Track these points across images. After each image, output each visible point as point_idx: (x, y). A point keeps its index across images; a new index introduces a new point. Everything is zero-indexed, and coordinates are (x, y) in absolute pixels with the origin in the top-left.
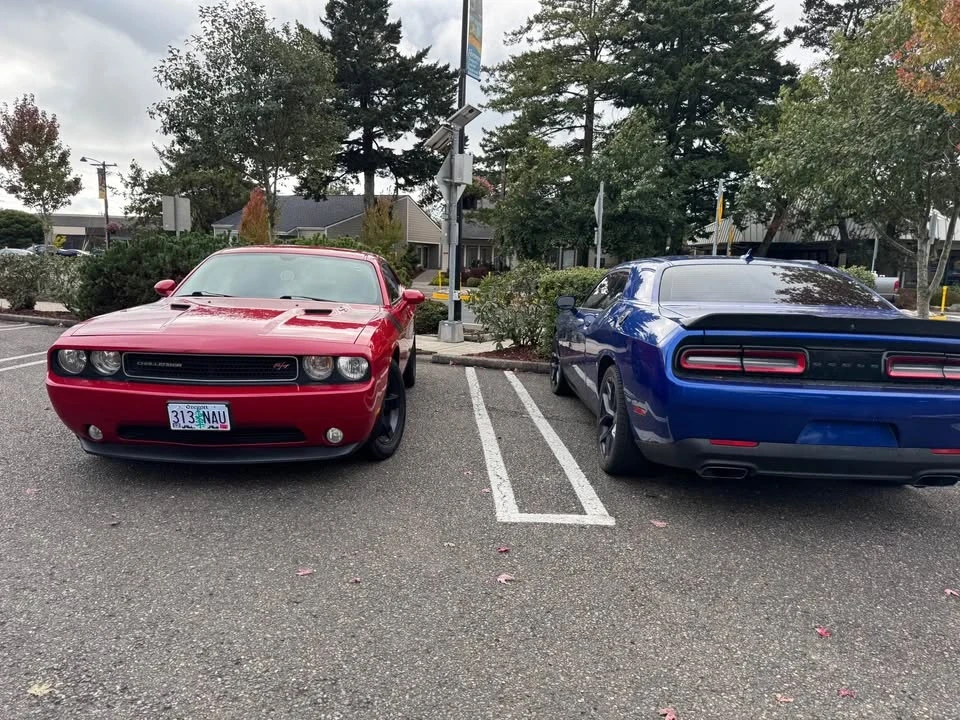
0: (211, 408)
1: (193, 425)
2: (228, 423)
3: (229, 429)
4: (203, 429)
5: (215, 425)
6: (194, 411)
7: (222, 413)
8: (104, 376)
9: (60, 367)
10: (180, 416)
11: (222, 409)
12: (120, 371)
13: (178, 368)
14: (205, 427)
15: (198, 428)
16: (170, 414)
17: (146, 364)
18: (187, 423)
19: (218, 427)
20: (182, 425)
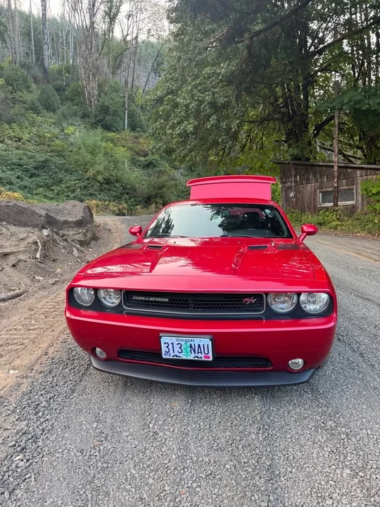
0: (197, 341)
1: (181, 355)
2: (210, 354)
3: (211, 359)
4: (189, 358)
5: (200, 355)
6: (183, 343)
7: (206, 346)
8: (107, 307)
9: (76, 301)
10: (170, 347)
11: (206, 342)
12: (120, 304)
13: (165, 302)
14: (191, 357)
15: (184, 357)
16: (163, 345)
17: (140, 298)
18: (176, 353)
19: (202, 357)
20: (172, 354)
